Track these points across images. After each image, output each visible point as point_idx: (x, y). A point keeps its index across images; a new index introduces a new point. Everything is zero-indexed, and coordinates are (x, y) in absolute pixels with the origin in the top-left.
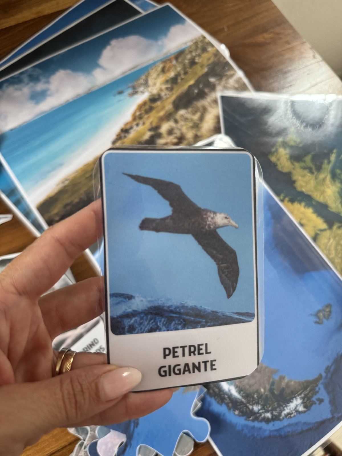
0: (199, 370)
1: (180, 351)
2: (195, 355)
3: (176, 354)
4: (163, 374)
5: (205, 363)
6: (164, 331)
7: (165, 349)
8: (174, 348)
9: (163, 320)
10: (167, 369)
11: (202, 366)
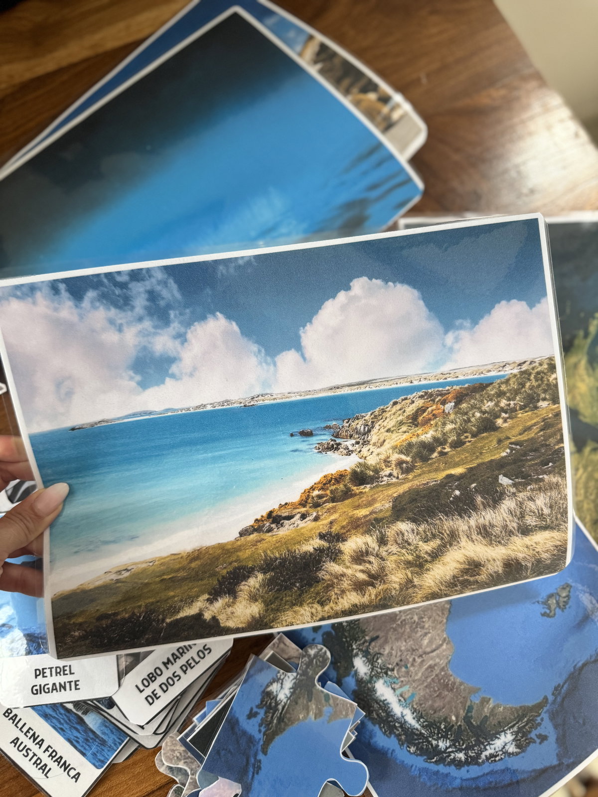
0: (65, 690)
1: (48, 672)
2: (60, 675)
3: (45, 675)
4: (35, 692)
5: (70, 682)
6: (35, 654)
7: (36, 670)
8: (43, 669)
9: (34, 645)
10: (38, 687)
11: (68, 685)
